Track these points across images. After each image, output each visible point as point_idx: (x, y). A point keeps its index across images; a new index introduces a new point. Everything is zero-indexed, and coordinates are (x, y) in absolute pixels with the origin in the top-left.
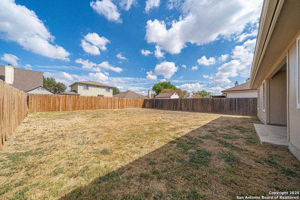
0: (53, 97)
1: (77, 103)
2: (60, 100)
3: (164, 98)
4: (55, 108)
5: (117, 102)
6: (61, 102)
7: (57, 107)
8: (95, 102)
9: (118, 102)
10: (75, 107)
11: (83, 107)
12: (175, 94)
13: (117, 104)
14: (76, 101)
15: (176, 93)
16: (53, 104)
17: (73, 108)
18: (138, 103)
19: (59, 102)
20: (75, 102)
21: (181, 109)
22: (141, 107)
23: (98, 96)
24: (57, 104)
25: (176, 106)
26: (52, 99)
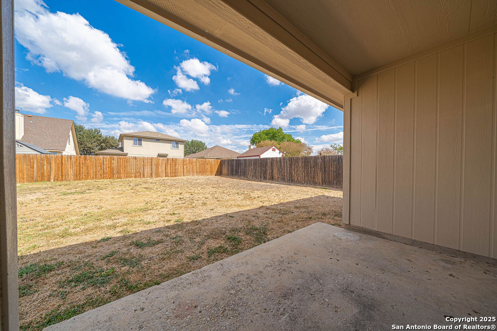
0: (39, 158)
1: (82, 168)
2: (50, 164)
3: (247, 158)
4: (42, 176)
5: (164, 166)
6: (53, 166)
7: (46, 174)
8: (118, 166)
9: (166, 166)
10: (80, 174)
11: (96, 175)
12: (271, 149)
13: (164, 169)
14: (81, 165)
15: (274, 148)
16: (38, 170)
17: (77, 176)
18: (208, 167)
19: (49, 166)
20: (80, 167)
21: (273, 178)
22: (215, 173)
23: (159, 156)
24: (45, 170)
25: (265, 172)
26: (35, 161)
